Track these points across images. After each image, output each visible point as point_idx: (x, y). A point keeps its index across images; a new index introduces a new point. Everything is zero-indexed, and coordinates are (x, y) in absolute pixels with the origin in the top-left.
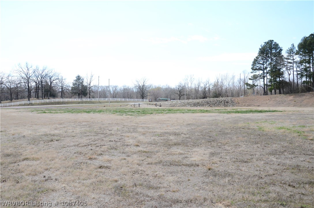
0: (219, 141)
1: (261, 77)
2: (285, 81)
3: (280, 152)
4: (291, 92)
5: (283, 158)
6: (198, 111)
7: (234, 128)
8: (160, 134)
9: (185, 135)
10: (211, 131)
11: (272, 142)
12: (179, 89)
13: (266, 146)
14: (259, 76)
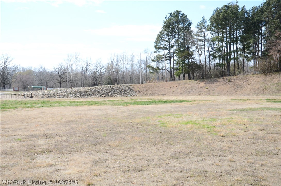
0: (107, 144)
1: (166, 58)
2: (195, 64)
3: (184, 154)
4: (202, 76)
5: (188, 163)
6: (84, 103)
7: (129, 125)
8: (24, 138)
9: (61, 137)
10: (98, 130)
11: (175, 142)
12: (58, 73)
13: (167, 148)
14: (164, 57)
